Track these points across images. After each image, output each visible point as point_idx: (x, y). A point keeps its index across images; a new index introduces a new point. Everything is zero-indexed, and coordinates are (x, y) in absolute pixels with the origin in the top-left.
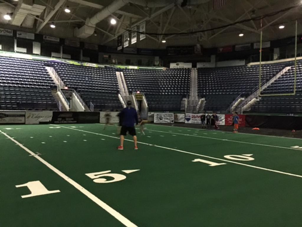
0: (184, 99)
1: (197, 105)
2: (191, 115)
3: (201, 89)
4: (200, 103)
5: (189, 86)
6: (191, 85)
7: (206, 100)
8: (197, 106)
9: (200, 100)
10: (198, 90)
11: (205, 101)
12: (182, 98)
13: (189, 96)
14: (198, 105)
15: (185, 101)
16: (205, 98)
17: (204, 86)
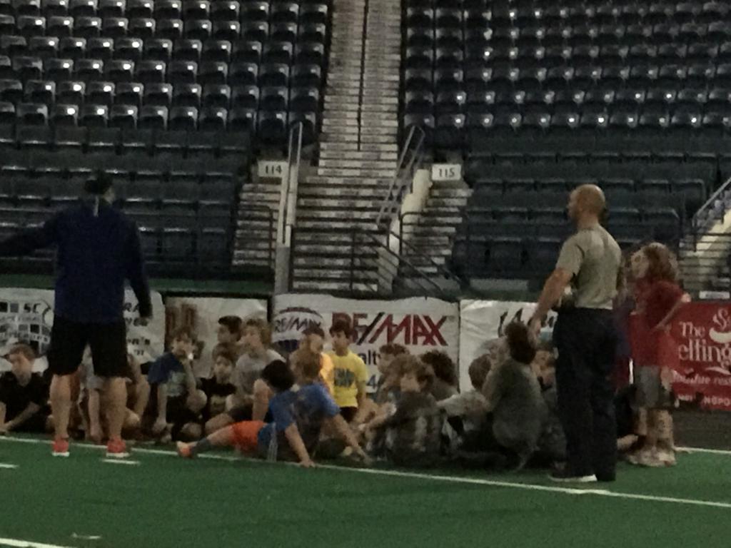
0: (265, 167)
1: (387, 221)
2: (325, 308)
3: (427, 75)
4: (411, 203)
5: (319, 48)
6: (343, 42)
7: (468, 179)
8: (385, 232)
9: (420, 179)
10: (403, 87)
11: (464, 192)
12: (255, 155)
13: (314, 136)
14: (395, 226)
15: (277, 181)
16: (465, 161)
17: (459, 55)
